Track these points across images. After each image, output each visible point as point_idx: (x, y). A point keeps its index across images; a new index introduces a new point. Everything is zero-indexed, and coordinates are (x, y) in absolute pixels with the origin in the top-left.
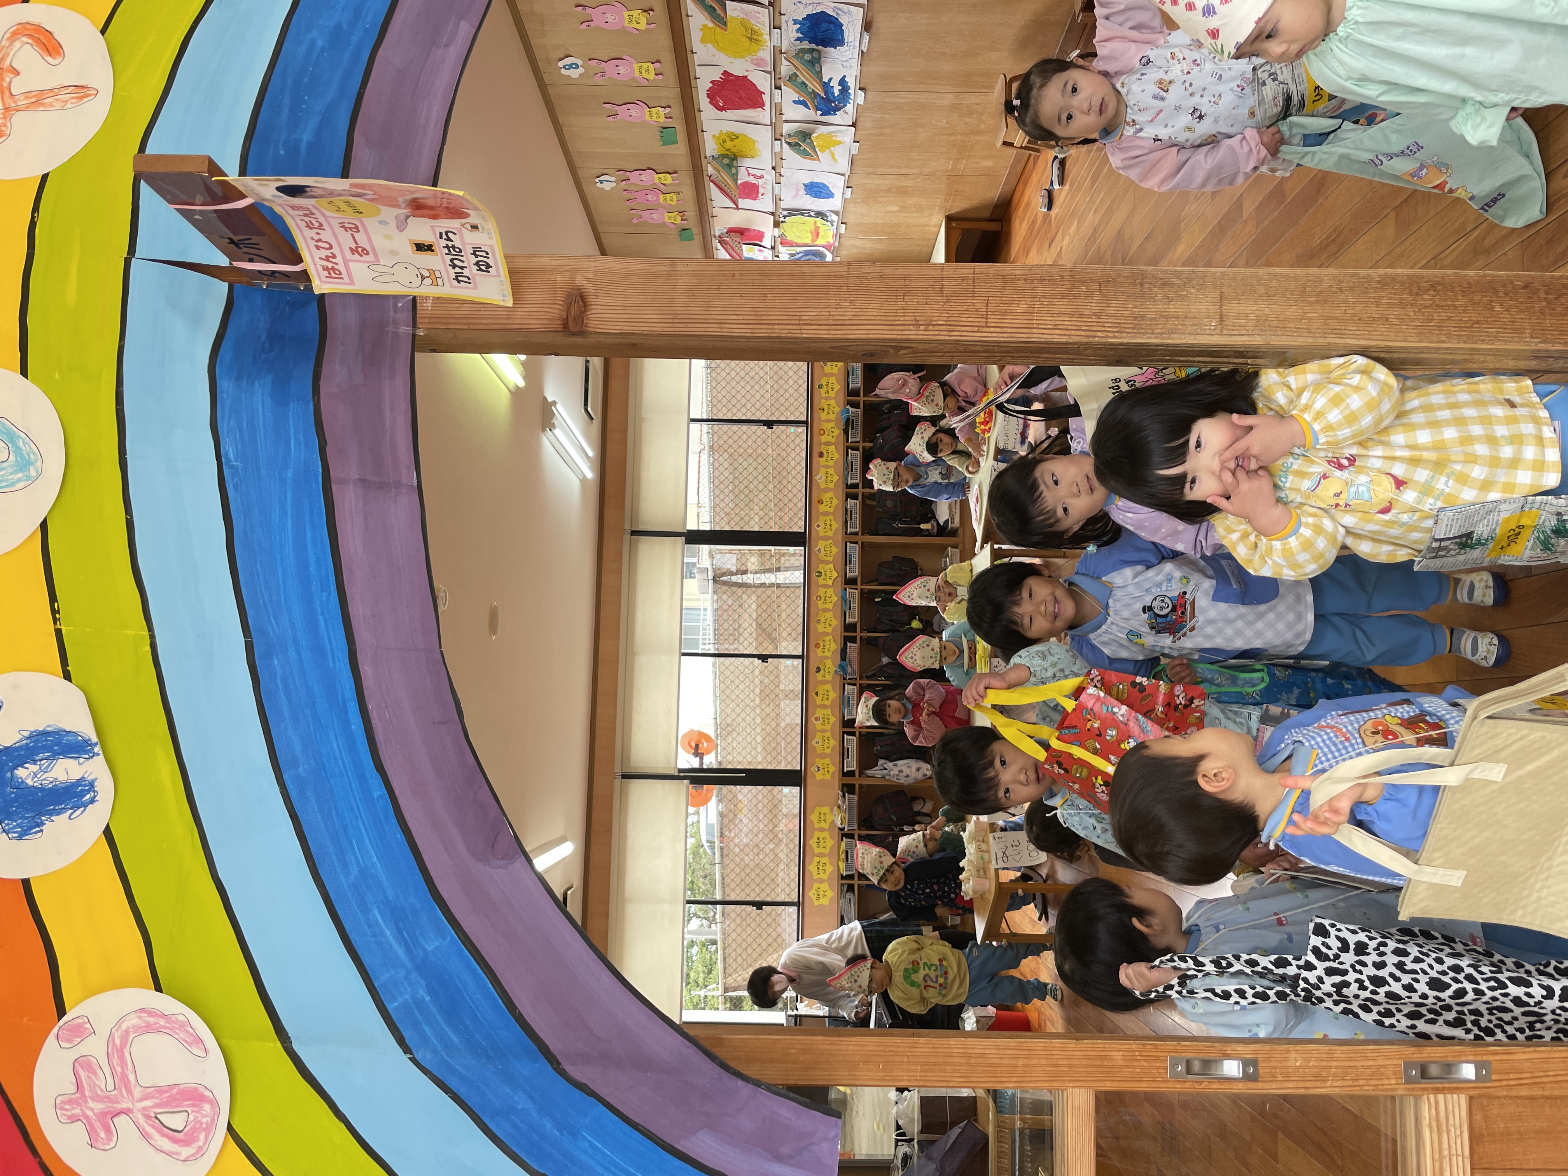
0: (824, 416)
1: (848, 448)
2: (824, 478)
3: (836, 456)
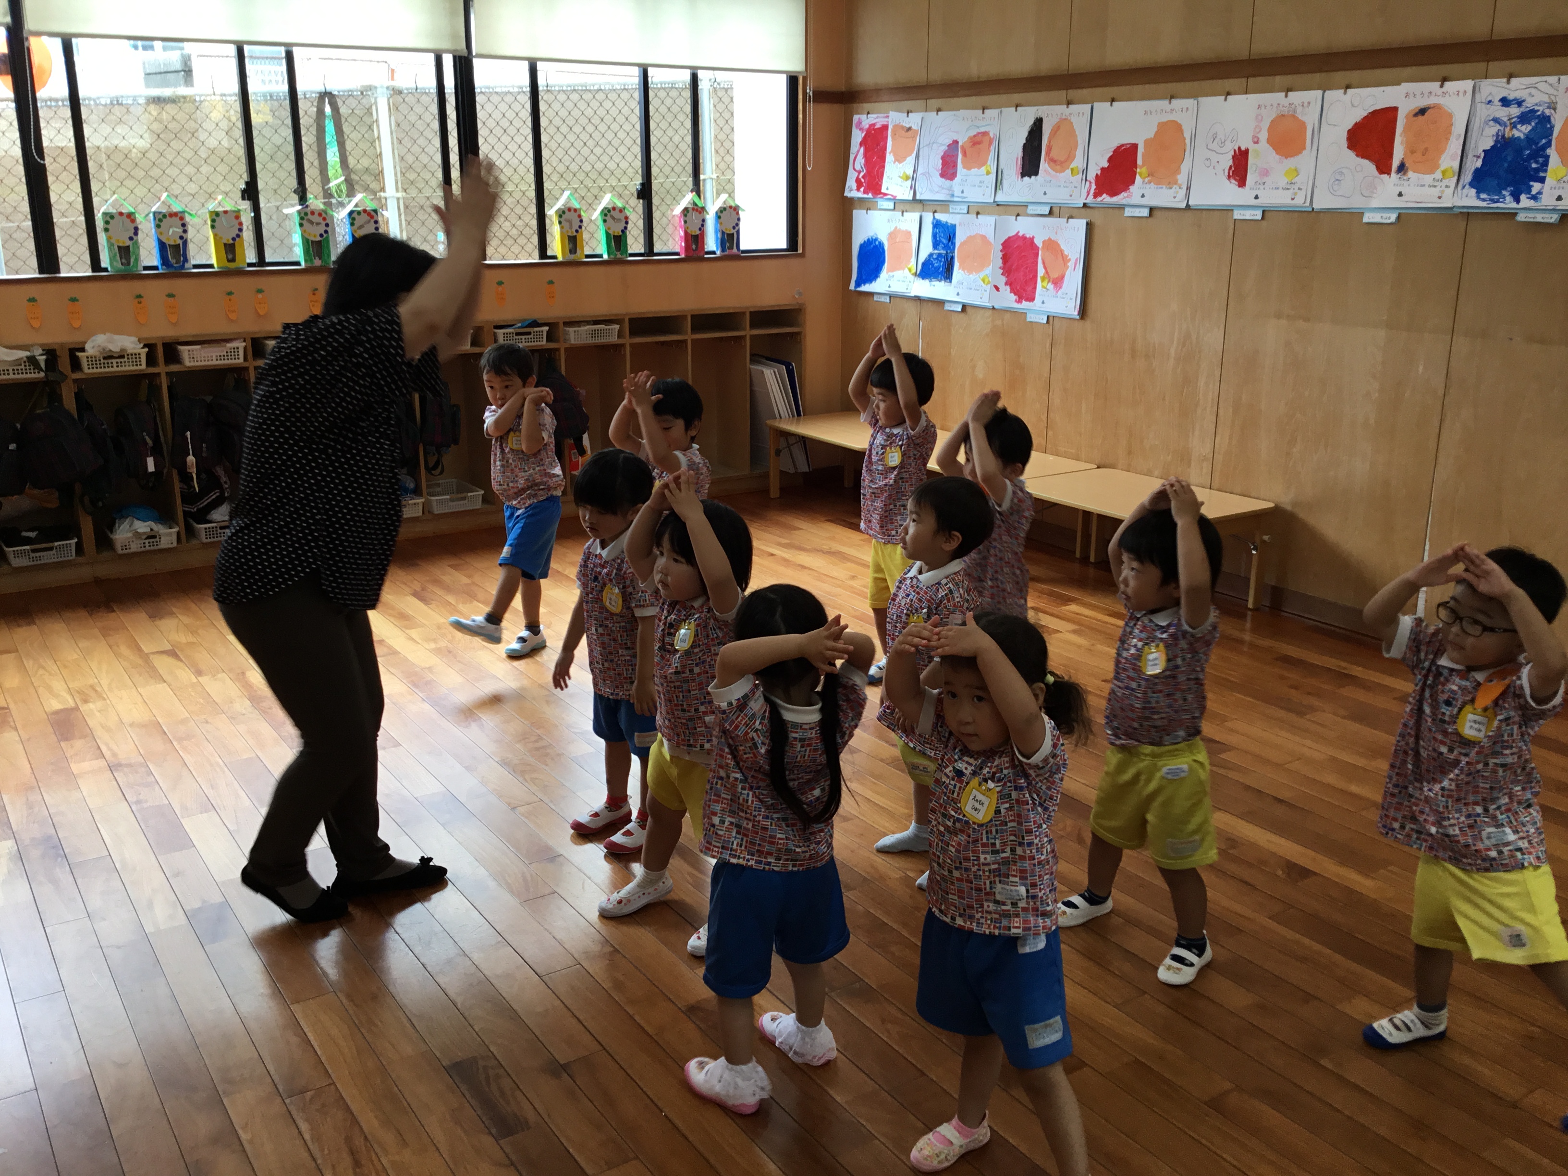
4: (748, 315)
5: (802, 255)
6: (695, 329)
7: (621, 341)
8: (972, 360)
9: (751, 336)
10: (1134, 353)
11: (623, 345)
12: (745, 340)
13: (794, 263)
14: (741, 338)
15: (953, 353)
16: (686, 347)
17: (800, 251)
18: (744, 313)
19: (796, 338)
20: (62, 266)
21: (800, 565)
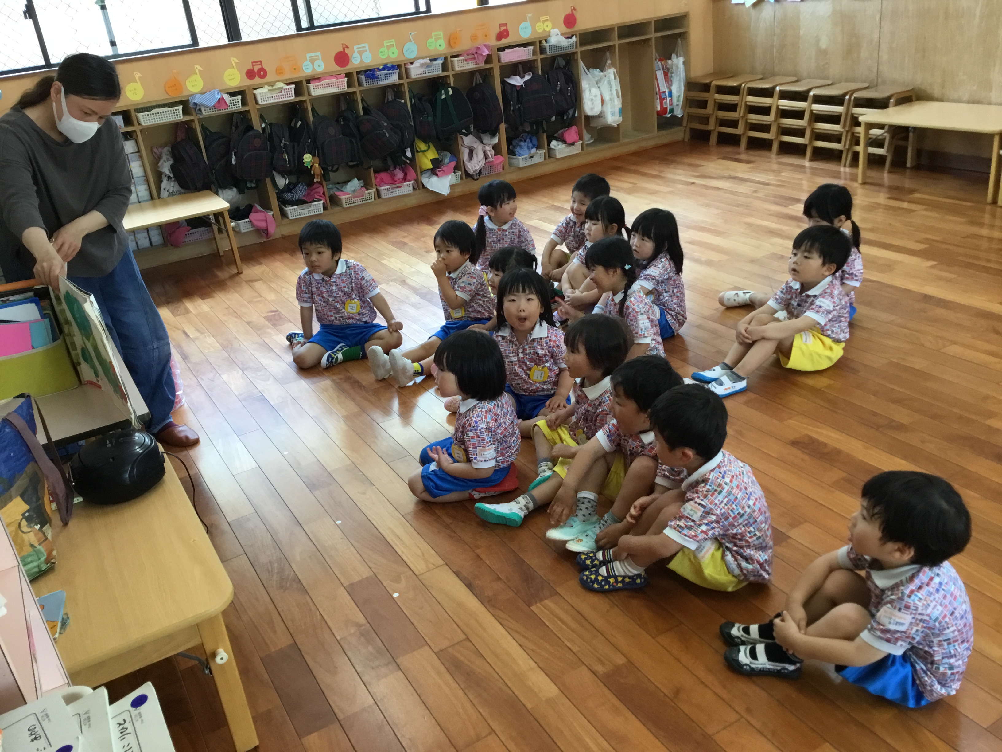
4: (653, 23)
6: (620, 37)
14: (649, 40)
15: (802, 33)
18: (650, 22)
19: (683, 36)
20: (243, 35)
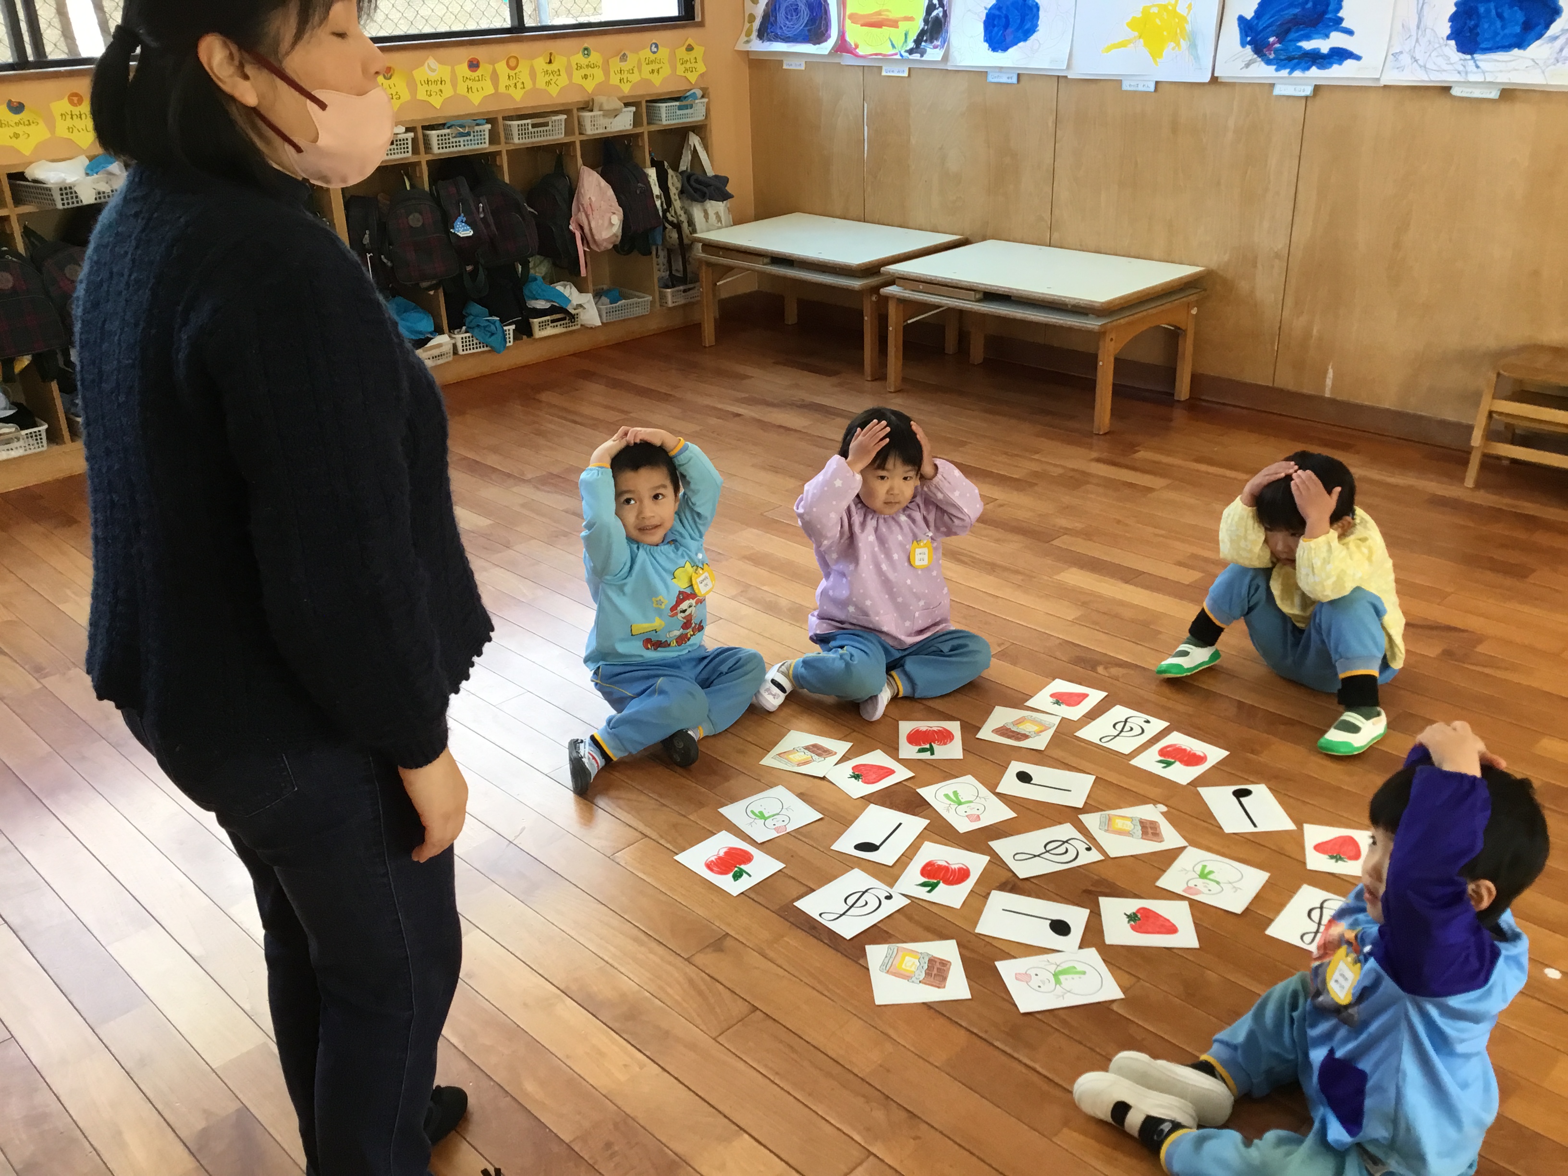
0: (540, 63)
1: (491, 121)
2: (433, 76)
3: (476, 99)
5: (701, 24)
7: (494, 149)
8: (941, 149)
9: (649, 132)
10: (1175, 128)
11: (499, 153)
12: (643, 140)
13: (689, 35)
16: (575, 150)
17: (698, 19)
21: (780, 427)
